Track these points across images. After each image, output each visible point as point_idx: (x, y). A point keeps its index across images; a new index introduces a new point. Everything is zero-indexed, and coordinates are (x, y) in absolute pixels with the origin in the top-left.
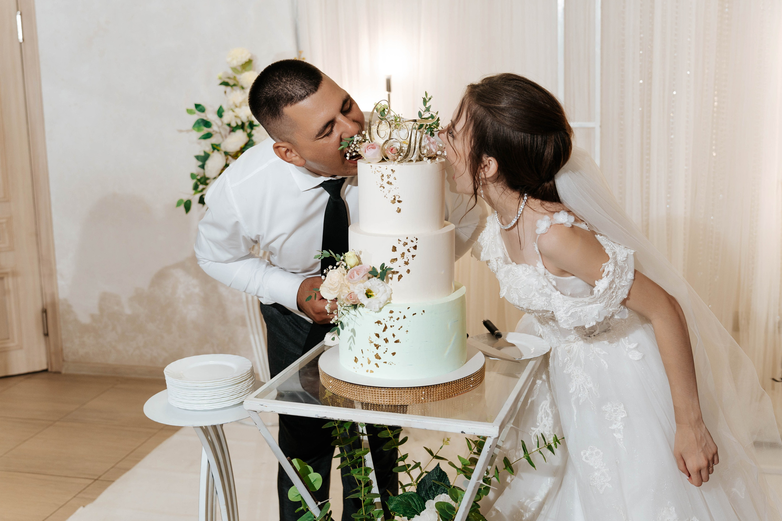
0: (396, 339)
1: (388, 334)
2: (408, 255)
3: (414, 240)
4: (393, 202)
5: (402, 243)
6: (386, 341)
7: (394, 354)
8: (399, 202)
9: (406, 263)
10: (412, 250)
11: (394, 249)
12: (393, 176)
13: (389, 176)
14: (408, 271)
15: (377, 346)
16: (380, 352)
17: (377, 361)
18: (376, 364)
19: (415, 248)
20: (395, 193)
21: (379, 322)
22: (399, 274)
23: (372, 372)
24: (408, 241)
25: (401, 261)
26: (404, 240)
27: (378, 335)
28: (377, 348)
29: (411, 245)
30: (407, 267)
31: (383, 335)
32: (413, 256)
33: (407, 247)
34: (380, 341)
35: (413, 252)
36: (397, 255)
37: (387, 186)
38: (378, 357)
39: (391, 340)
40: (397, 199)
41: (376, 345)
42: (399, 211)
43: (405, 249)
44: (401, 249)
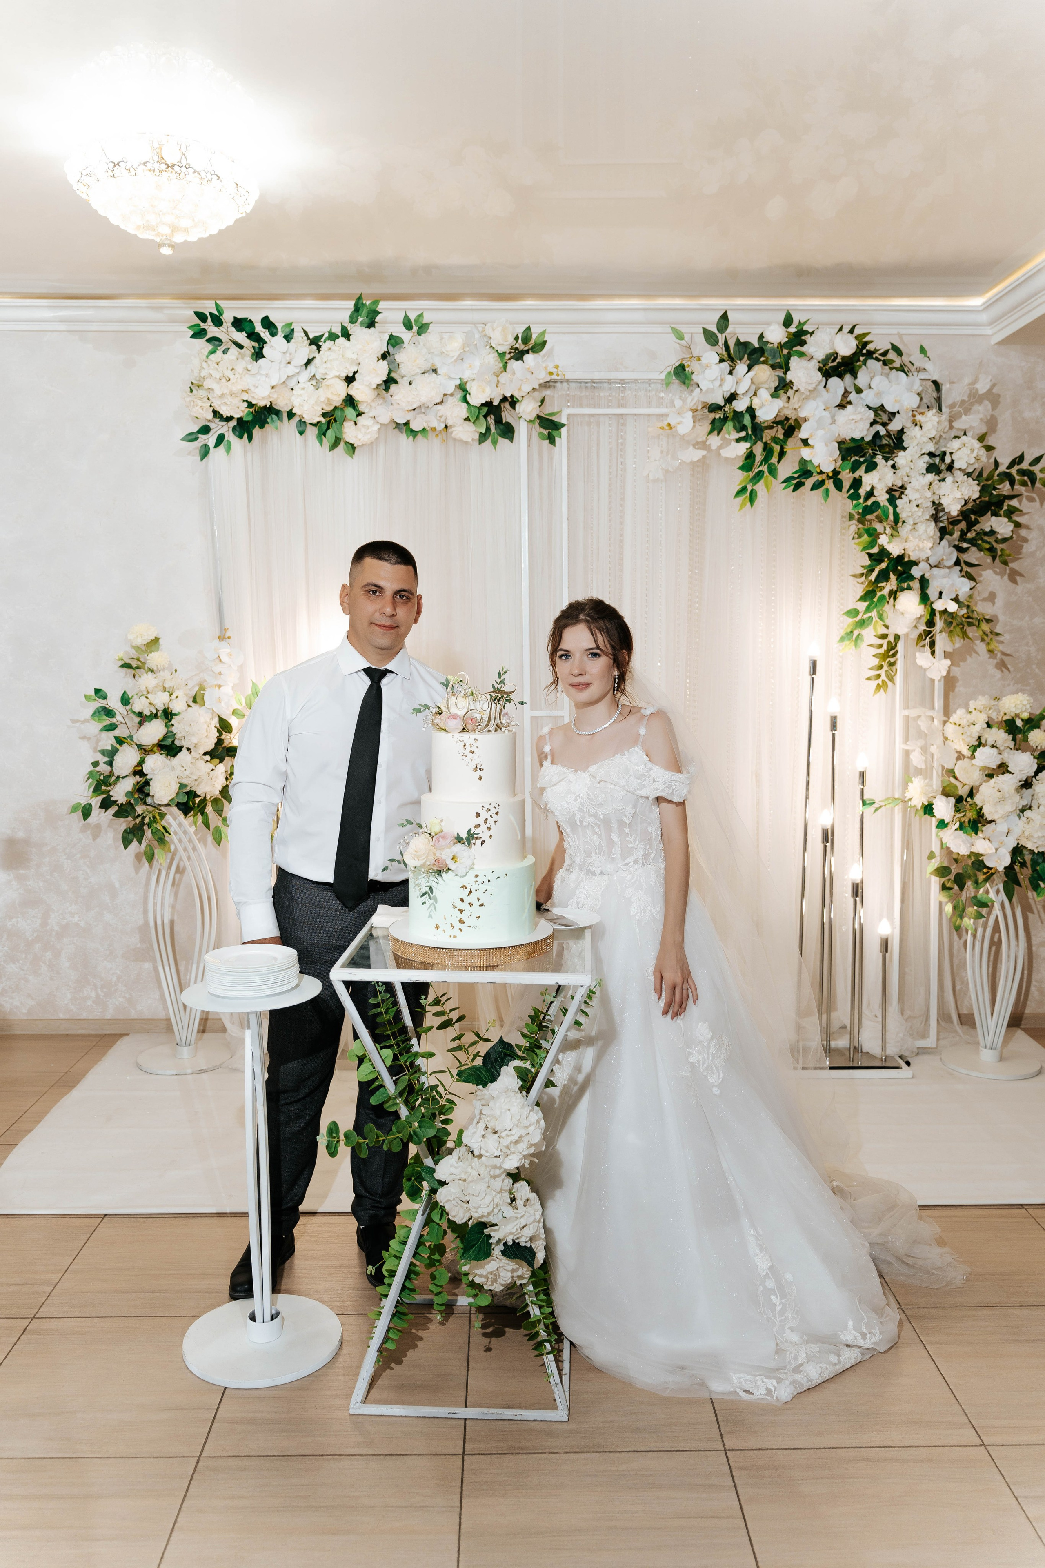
0: (480, 903)
1: (472, 898)
2: (490, 820)
3: (497, 806)
4: (476, 769)
5: (485, 809)
6: (471, 904)
7: (478, 917)
8: (480, 769)
9: (489, 829)
10: (494, 815)
11: (478, 815)
12: (475, 745)
13: (471, 745)
14: (491, 837)
15: (461, 911)
16: (464, 916)
17: (461, 926)
18: (460, 929)
19: (497, 814)
20: (477, 761)
21: (464, 887)
22: (482, 840)
23: (455, 937)
24: (491, 807)
25: (484, 827)
26: (487, 806)
27: (462, 900)
28: (461, 913)
29: (493, 811)
30: (490, 833)
31: (468, 900)
32: (495, 822)
33: (490, 813)
34: (464, 906)
35: (495, 817)
36: (480, 821)
37: (470, 755)
38: (461, 922)
39: (476, 904)
40: (479, 767)
41: (459, 910)
42: (480, 778)
43: (487, 815)
44: (484, 815)
